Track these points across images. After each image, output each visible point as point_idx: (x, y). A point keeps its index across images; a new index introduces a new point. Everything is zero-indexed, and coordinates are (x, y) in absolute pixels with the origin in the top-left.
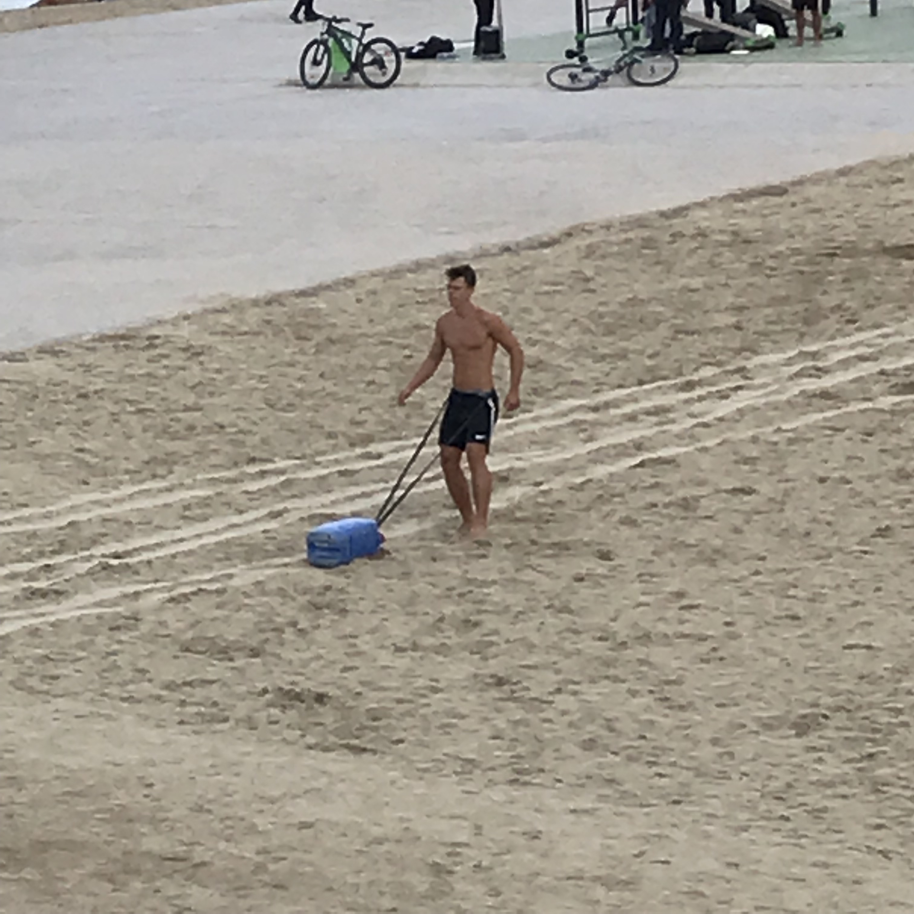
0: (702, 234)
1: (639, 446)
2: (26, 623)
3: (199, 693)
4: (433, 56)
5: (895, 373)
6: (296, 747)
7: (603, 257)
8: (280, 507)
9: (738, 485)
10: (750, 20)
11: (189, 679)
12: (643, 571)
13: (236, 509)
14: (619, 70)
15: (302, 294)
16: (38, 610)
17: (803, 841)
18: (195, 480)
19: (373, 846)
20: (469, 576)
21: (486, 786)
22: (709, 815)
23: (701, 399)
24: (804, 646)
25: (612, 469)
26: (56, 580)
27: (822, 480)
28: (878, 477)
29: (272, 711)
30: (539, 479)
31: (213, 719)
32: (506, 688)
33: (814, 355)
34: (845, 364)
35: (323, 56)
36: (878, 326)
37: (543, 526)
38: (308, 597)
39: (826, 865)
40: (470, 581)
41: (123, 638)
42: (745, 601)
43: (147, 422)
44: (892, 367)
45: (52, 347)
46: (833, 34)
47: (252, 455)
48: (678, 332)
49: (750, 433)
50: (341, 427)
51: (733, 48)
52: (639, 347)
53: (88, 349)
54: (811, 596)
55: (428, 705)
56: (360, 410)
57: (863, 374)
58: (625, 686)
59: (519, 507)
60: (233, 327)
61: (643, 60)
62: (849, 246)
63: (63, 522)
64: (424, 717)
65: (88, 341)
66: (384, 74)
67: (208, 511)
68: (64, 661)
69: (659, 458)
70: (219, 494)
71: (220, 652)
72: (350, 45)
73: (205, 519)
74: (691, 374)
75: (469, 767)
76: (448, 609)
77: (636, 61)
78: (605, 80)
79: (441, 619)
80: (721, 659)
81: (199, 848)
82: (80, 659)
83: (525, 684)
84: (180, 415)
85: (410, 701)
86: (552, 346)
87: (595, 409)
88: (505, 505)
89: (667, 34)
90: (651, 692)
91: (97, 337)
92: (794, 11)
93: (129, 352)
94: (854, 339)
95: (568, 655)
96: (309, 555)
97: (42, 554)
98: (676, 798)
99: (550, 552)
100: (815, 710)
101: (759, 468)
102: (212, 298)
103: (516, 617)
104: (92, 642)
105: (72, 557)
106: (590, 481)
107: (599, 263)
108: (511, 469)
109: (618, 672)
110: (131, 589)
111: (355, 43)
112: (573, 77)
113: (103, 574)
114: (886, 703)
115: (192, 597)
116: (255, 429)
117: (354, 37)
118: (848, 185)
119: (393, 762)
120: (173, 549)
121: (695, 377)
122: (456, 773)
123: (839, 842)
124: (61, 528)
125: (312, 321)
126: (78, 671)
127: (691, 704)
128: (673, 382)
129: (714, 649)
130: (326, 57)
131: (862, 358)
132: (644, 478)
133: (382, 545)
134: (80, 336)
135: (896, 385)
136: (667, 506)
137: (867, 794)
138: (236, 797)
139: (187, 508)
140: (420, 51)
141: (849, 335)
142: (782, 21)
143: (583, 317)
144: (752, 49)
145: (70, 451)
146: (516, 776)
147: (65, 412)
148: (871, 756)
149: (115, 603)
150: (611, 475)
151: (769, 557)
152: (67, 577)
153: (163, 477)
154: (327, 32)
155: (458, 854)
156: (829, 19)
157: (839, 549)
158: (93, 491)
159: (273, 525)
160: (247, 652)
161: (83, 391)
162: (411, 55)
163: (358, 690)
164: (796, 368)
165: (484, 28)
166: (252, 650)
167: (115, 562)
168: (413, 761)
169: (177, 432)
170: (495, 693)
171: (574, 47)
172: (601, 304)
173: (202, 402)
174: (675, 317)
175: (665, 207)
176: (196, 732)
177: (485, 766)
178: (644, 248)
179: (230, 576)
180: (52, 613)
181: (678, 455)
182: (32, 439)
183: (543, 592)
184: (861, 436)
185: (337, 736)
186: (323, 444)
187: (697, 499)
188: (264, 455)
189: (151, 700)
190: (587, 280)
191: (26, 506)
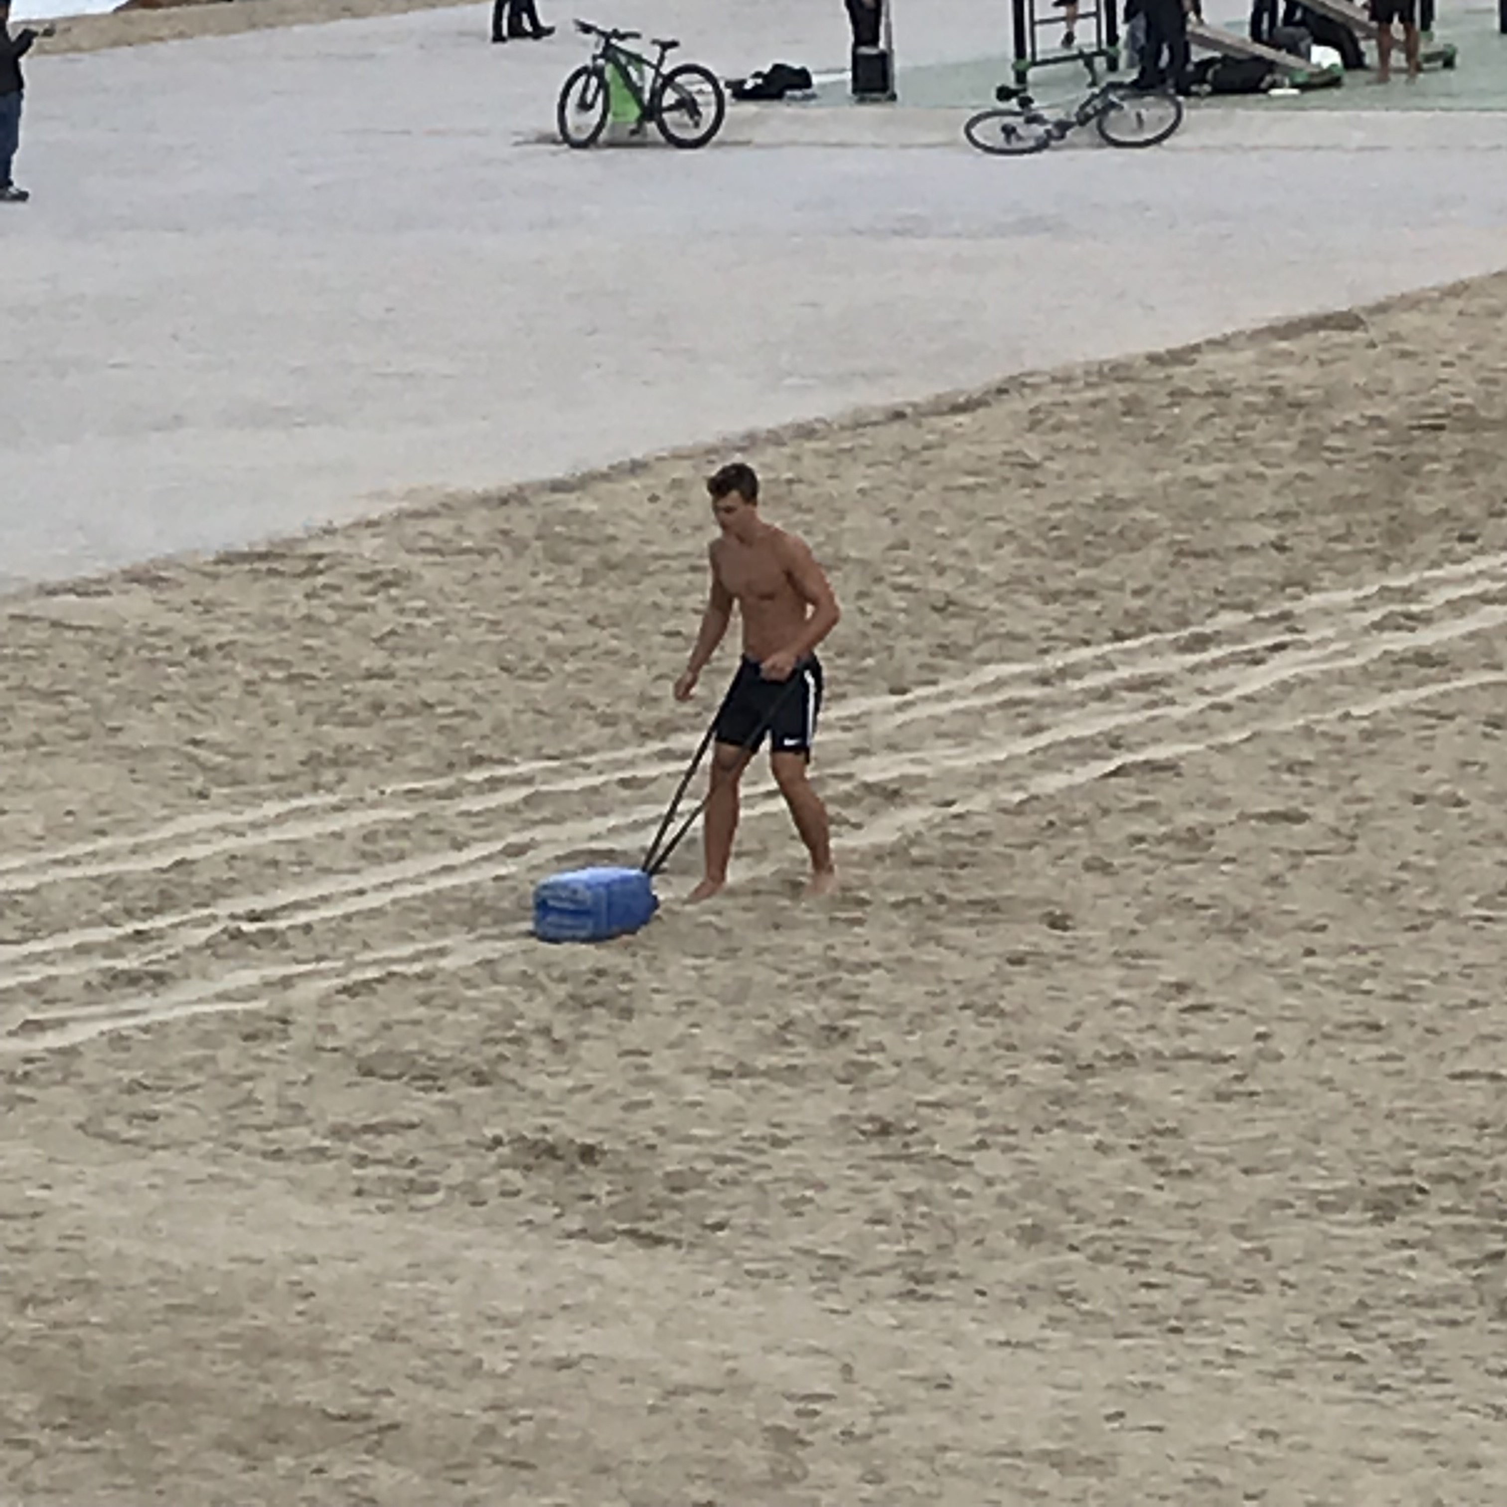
0: (1219, 392)
1: (1115, 742)
2: (106, 1026)
3: (390, 1144)
4: (778, 96)
6: (545, 1235)
7: (1057, 428)
8: (524, 837)
9: (1280, 807)
10: (1302, 39)
11: (374, 1121)
12: (1123, 949)
13: (451, 841)
14: (1083, 120)
15: (557, 487)
16: (126, 1006)
17: (1383, 1397)
18: (383, 793)
19: (673, 1399)
20: (833, 954)
21: (861, 1302)
22: (1230, 1352)
23: (1216, 664)
24: (1388, 1074)
25: (1072, 779)
26: (154, 957)
27: (1418, 799)
29: (507, 1173)
30: (950, 797)
31: (411, 1187)
32: (896, 1138)
33: (1407, 594)
34: (1457, 607)
35: (595, 97)
37: (956, 871)
38: (569, 988)
39: (1424, 1436)
40: (837, 963)
41: (264, 1053)
42: (1289, 999)
43: (308, 696)
45: (147, 571)
46: (1440, 63)
47: (478, 752)
48: (1181, 553)
49: (1300, 722)
50: (624, 707)
51: (1274, 85)
52: (1116, 579)
53: (205, 574)
54: (1399, 991)
55: (766, 1167)
57: (1485, 624)
58: (1090, 1138)
59: (916, 840)
60: (448, 541)
61: (1125, 104)
62: (1463, 413)
63: (166, 861)
64: (760, 1186)
65: (206, 563)
66: (697, 125)
67: (405, 844)
68: (166, 1089)
69: (1148, 763)
70: (424, 816)
71: (424, 1078)
72: (641, 77)
73: (401, 856)
74: (1202, 622)
75: (835, 1268)
76: (800, 1009)
77: (1113, 105)
78: (1062, 137)
79: (789, 1024)
80: (1252, 1094)
81: (387, 1401)
82: (194, 1087)
83: (926, 1133)
84: (360, 686)
85: (736, 1161)
86: (972, 577)
87: (1044, 681)
88: (895, 837)
89: (1164, 63)
90: (1133, 1147)
91: (222, 556)
92: (1374, 24)
93: (275, 581)
94: (1470, 568)
95: (997, 1085)
97: (129, 913)
98: (1173, 1323)
99: (969, 915)
100: (1406, 1180)
101: (1312, 779)
102: (410, 494)
103: (911, 1022)
104: (212, 1059)
105: (176, 919)
106: (1036, 797)
107: (1051, 438)
108: (904, 778)
109: (1078, 1114)
111: (650, 73)
112: (1009, 131)
113: (233, 946)
115: (376, 987)
116: (479, 708)
117: (649, 64)
118: (1461, 313)
119: (710, 1262)
120: (346, 907)
121: (1208, 628)
122: (811, 1279)
123: (1444, 1397)
124: (165, 870)
125: (575, 530)
126: (190, 1107)
127: (1199, 1170)
128: (1171, 636)
129: (1238, 1079)
130: (600, 98)
131: (1486, 599)
132: (1122, 794)
134: (196, 552)
136: (1161, 840)
137: (1490, 1320)
138: (448, 1317)
139: (369, 838)
140: (757, 87)
141: (1464, 560)
142: (1355, 42)
143: (1024, 527)
144: (1304, 87)
145: (175, 744)
146: (911, 1286)
147: (168, 678)
148: (1497, 1256)
149: (250, 995)
150: (1070, 788)
151: (1331, 926)
152: (172, 952)
153: (330, 790)
154: (603, 55)
155: (814, 1413)
156: (1431, 38)
157: (1444, 914)
158: (215, 808)
159: (510, 868)
160: (468, 1076)
161: (199, 645)
162: (741, 93)
163: (651, 1141)
164: (1375, 615)
165: (865, 50)
166: (477, 1074)
167: (248, 927)
168: (740, 1260)
169: (354, 713)
170: (875, 1148)
171: (1011, 82)
172: (1055, 507)
173: (395, 664)
174: (1177, 530)
175: (1160, 347)
176: (382, 1210)
177: (859, 1268)
178: (1125, 414)
179: (442, 952)
180: (148, 1012)
181: (1182, 758)
182: (114, 724)
183: (957, 982)
184: (1481, 728)
185: (615, 1218)
186: (594, 733)
187: (1211, 829)
188: (497, 754)
189: (310, 1157)
190: (1032, 466)
191: (102, 833)
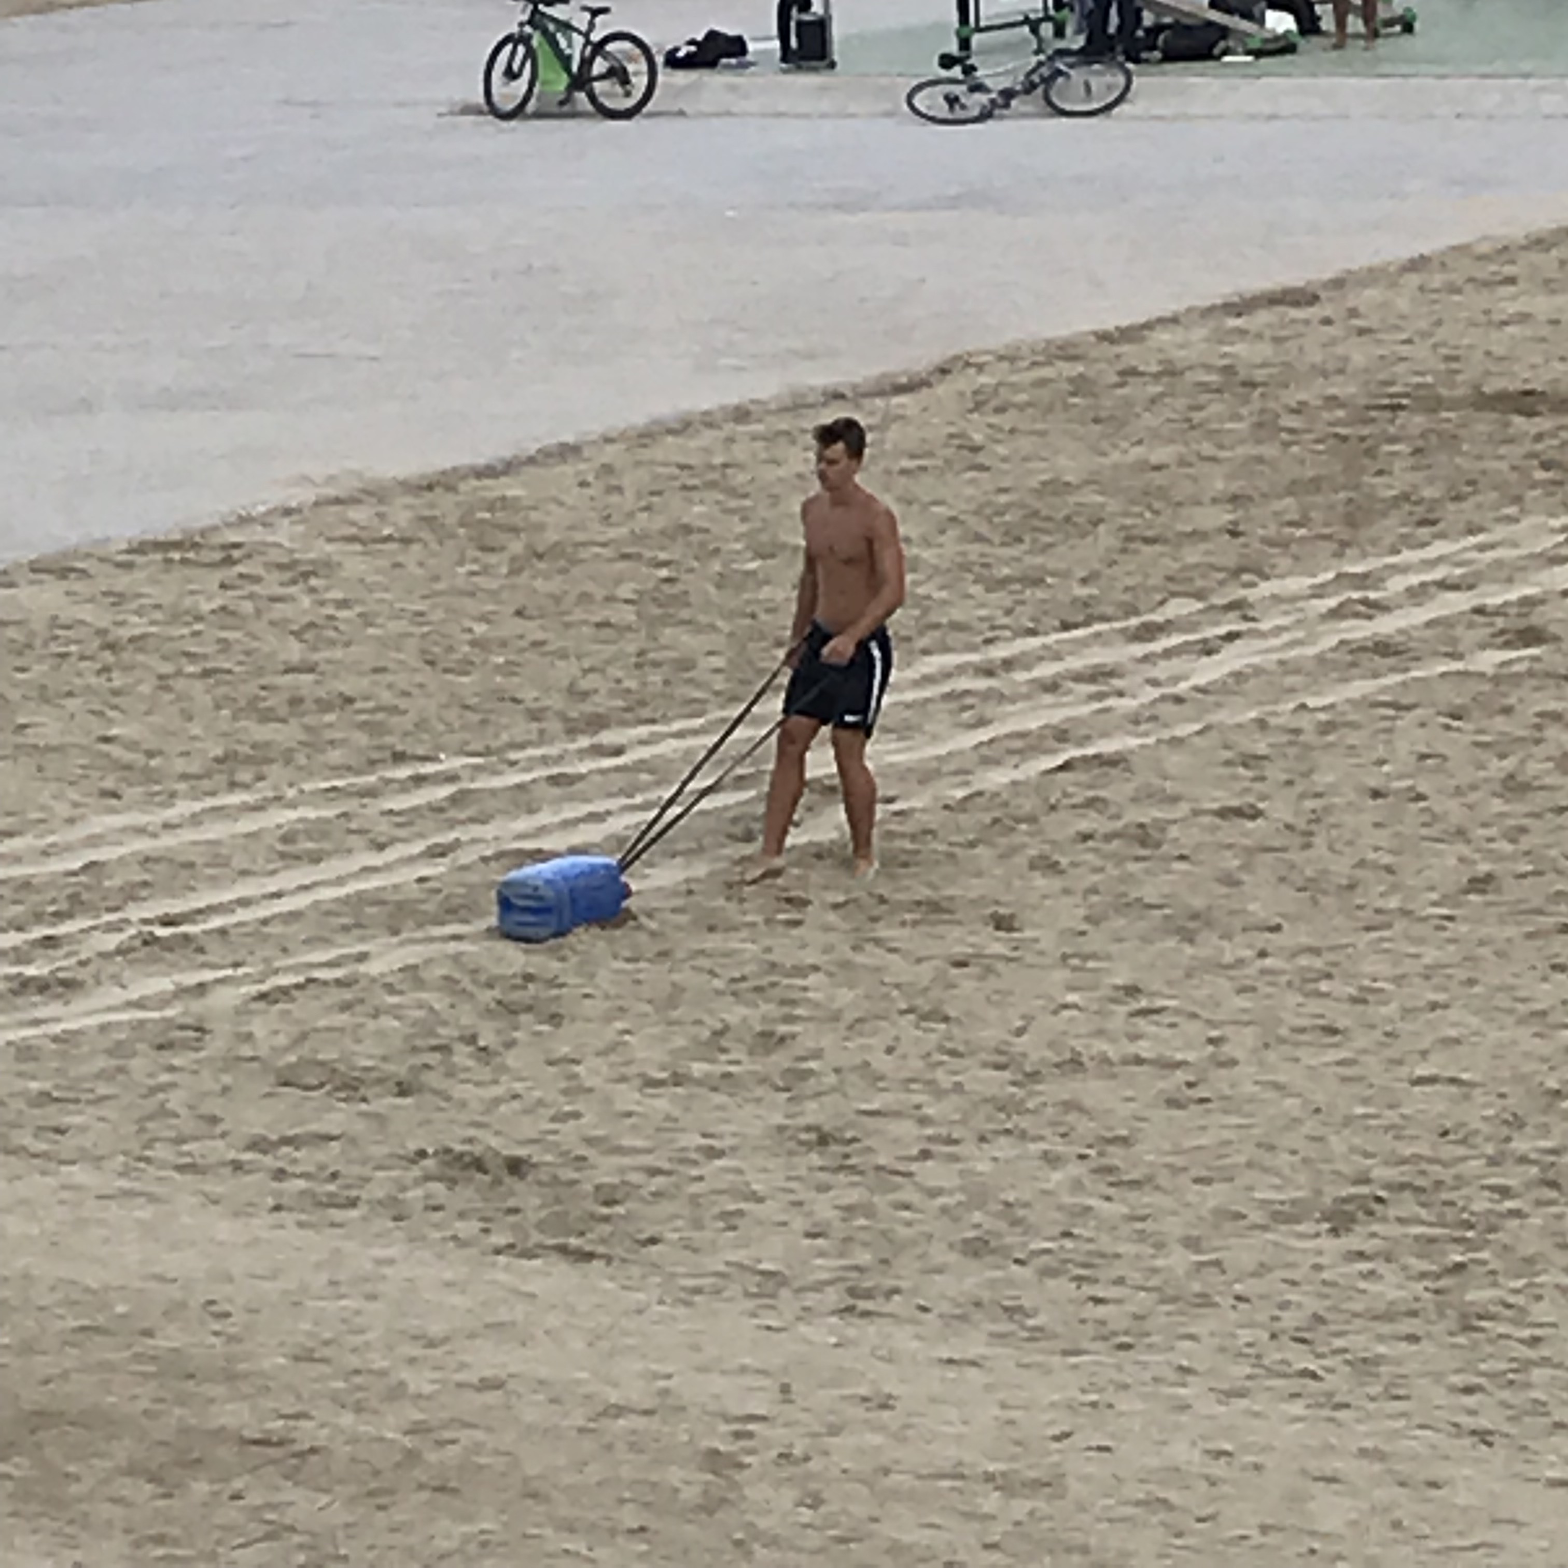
0: (1170, 371)
1: (1062, 735)
2: (12, 1035)
3: (307, 1158)
4: (712, 64)
5: (1499, 611)
6: (473, 1251)
7: (1000, 410)
8: (448, 837)
9: (1233, 803)
10: (1256, 3)
11: (291, 1133)
12: (1068, 950)
13: (372, 841)
14: (1030, 88)
15: (488, 472)
16: (40, 1013)
17: (1341, 1415)
18: (302, 792)
19: (605, 1420)
20: (771, 957)
21: (799, 1319)
22: (1182, 1369)
23: (1168, 654)
24: (1345, 1080)
25: (1018, 775)
26: (64, 963)
27: (1376, 794)
28: (1474, 787)
29: (432, 1186)
30: (891, 793)
31: (333, 1203)
32: (834, 1148)
33: (1362, 580)
34: (1418, 594)
35: (523, 64)
36: (1472, 531)
37: (898, 872)
38: (496, 993)
39: (1377, 1455)
40: (773, 966)
41: (176, 1062)
42: (1242, 1002)
43: (222, 690)
44: (1499, 600)
45: (57, 562)
46: (1398, 28)
47: (399, 748)
48: (1129, 539)
49: (1253, 714)
50: (556, 701)
51: (1226, 52)
52: (1062, 566)
53: (119, 565)
54: (1356, 993)
55: (700, 1178)
56: (586, 672)
57: (1445, 612)
58: (1036, 1148)
60: (368, 529)
61: (1072, 72)
62: (1424, 393)
63: (77, 864)
64: (694, 1200)
65: (119, 552)
66: (628, 94)
67: (325, 845)
68: (77, 1101)
69: (1096, 757)
70: (344, 815)
71: (345, 1086)
72: (570, 45)
73: (316, 858)
74: (1152, 610)
75: (770, 1285)
76: (735, 1013)
77: (1060, 73)
78: (1007, 106)
79: (723, 1032)
80: (1204, 1100)
81: (306, 1425)
82: (106, 1098)
83: (867, 1143)
84: (278, 679)
85: (668, 1173)
87: (988, 672)
89: (1112, 29)
90: (1082, 1157)
91: (135, 545)
93: (188, 572)
94: (1430, 553)
95: (941, 1094)
96: (501, 919)
97: (38, 918)
98: (1123, 1339)
99: (910, 916)
100: (1364, 1190)
101: (1266, 773)
102: (331, 480)
103: (850, 1027)
104: (124, 1070)
105: (91, 923)
106: (980, 794)
107: (994, 420)
109: (1024, 1122)
110: (191, 979)
111: (578, 40)
112: (952, 101)
113: (143, 952)
114: (1485, 1177)
115: (295, 993)
116: (403, 703)
117: (576, 30)
118: (1421, 288)
119: (641, 1278)
120: (262, 912)
121: (1157, 617)
122: (748, 1295)
123: (1403, 1415)
124: (74, 874)
125: (502, 517)
126: (102, 1119)
127: (1149, 1179)
128: (1120, 625)
129: (1190, 1085)
130: (528, 65)
131: (1444, 585)
132: (1071, 789)
133: (625, 904)
134: (106, 540)
135: (1502, 632)
136: (1111, 837)
137: (1452, 1334)
138: (370, 1336)
139: (287, 838)
140: (689, 55)
141: (1424, 545)
143: (967, 512)
144: (1258, 54)
145: (87, 741)
146: (851, 1301)
147: (79, 673)
148: (1459, 1267)
149: (164, 1001)
150: (1014, 783)
151: (1286, 926)
152: (83, 956)
153: (246, 787)
154: (530, 22)
155: (750, 1435)
157: (1405, 913)
158: (129, 808)
159: (435, 869)
160: (391, 1084)
161: (110, 638)
162: (673, 61)
163: (580, 1152)
164: (1331, 602)
165: (795, 14)
166: (399, 1084)
167: (164, 932)
168: (673, 1275)
169: (271, 709)
170: (815, 1159)
171: (953, 48)
172: (1000, 491)
173: (316, 657)
174: (1126, 514)
175: (1109, 324)
176: (301, 1225)
177: (797, 1284)
178: (1074, 394)
179: (362, 957)
180: (58, 1020)
181: (1131, 751)
182: (22, 720)
183: (898, 986)
184: (1441, 719)
185: (544, 1232)
186: (523, 729)
187: (1162, 826)
188: (420, 751)
189: (226, 1170)
190: (976, 449)
191: (10, 835)
